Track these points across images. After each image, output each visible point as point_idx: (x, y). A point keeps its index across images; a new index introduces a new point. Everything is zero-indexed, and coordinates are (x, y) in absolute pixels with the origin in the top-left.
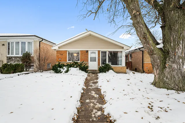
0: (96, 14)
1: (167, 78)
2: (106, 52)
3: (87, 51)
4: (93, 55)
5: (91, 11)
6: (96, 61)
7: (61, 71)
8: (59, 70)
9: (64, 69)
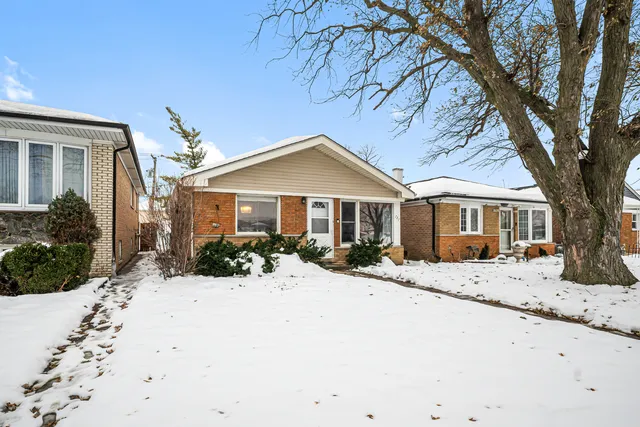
0: (388, 95)
1: (604, 264)
2: (354, 204)
3: (304, 198)
4: (318, 214)
5: (381, 85)
6: (328, 232)
7: (245, 267)
8: (233, 264)
9: (250, 260)
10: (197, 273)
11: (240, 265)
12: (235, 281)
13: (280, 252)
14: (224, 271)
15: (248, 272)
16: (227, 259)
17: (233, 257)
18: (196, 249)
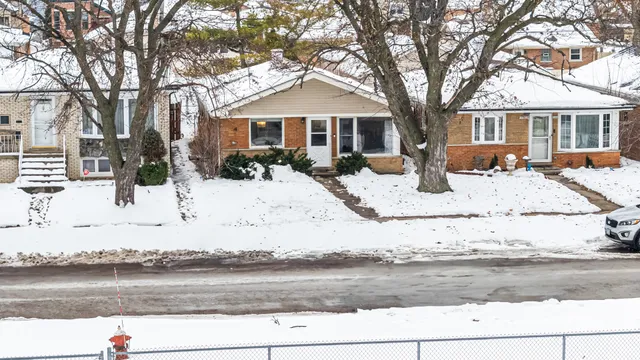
2: (352, 120)
6: (325, 145)
7: (251, 175)
8: (244, 171)
9: (255, 169)
10: (222, 177)
11: (248, 172)
12: (245, 183)
13: (278, 164)
14: (238, 176)
15: (253, 177)
16: (241, 168)
17: (245, 166)
18: (222, 160)
